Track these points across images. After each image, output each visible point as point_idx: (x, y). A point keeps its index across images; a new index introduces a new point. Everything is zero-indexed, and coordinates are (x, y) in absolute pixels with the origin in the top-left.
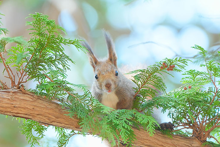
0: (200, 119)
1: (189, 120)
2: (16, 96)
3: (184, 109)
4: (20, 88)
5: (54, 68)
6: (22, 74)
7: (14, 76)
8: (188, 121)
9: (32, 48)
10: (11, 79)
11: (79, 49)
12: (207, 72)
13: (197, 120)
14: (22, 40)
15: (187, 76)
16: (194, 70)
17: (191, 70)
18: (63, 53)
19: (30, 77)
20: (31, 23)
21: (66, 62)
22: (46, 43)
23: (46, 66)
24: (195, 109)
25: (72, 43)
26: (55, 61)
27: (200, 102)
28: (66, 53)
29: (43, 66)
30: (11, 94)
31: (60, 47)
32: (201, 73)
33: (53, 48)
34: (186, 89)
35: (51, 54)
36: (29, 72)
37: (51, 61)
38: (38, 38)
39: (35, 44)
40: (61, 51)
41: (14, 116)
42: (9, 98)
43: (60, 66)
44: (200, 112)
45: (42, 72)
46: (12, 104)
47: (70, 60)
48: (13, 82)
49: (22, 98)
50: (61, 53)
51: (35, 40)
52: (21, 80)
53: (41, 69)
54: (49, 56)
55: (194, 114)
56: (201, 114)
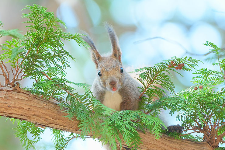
0: (212, 122)
1: (200, 123)
2: (11, 95)
3: (194, 111)
4: (15, 87)
5: (53, 65)
6: (17, 71)
7: (9, 74)
8: (198, 124)
9: (29, 43)
10: (5, 76)
11: (80, 44)
12: (220, 71)
13: (209, 124)
14: (17, 33)
15: (199, 75)
16: (206, 69)
17: (202, 69)
18: (63, 49)
19: (26, 74)
20: (28, 15)
21: (66, 59)
22: (44, 37)
23: (44, 63)
24: (206, 111)
25: (73, 38)
26: (53, 57)
27: (212, 103)
28: (66, 48)
29: (40, 62)
30: (5, 92)
31: (60, 42)
32: (214, 72)
33: (51, 43)
34: (196, 89)
35: (49, 49)
36: (25, 69)
37: (49, 57)
38: (35, 32)
39: (32, 39)
40: (61, 46)
41: (8, 116)
42: (3, 96)
43: (59, 63)
44: (212, 115)
45: (39, 69)
46: (6, 104)
47: (70, 56)
48: (7, 80)
49: (16, 97)
50: (60, 49)
51: (32, 34)
52: (16, 77)
53: (38, 66)
54: (47, 52)
55: (205, 116)
56: (213, 117)
